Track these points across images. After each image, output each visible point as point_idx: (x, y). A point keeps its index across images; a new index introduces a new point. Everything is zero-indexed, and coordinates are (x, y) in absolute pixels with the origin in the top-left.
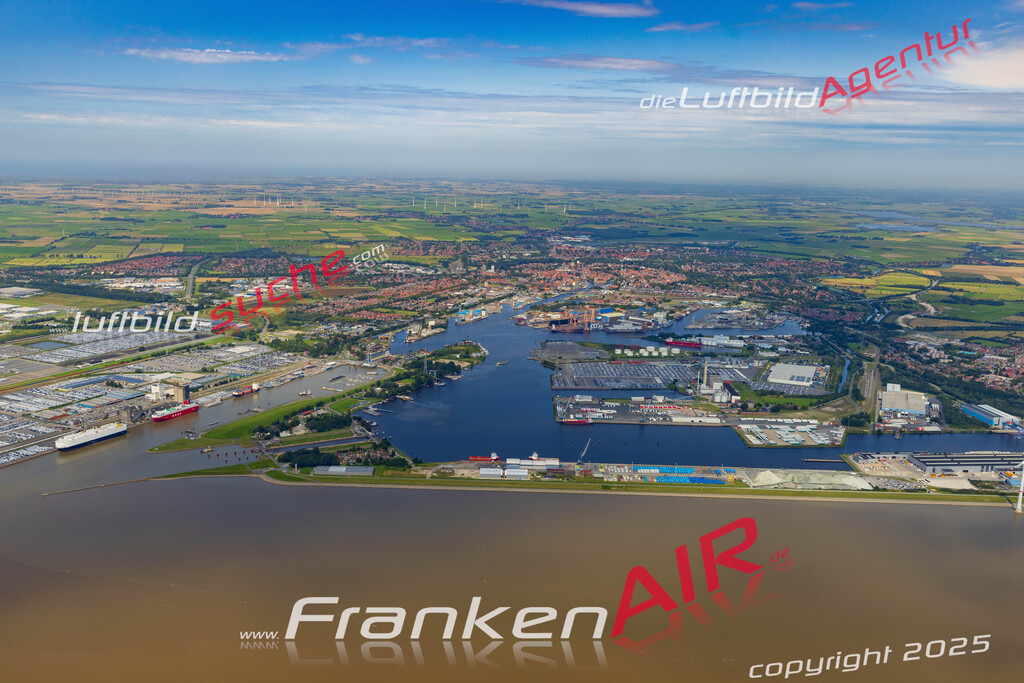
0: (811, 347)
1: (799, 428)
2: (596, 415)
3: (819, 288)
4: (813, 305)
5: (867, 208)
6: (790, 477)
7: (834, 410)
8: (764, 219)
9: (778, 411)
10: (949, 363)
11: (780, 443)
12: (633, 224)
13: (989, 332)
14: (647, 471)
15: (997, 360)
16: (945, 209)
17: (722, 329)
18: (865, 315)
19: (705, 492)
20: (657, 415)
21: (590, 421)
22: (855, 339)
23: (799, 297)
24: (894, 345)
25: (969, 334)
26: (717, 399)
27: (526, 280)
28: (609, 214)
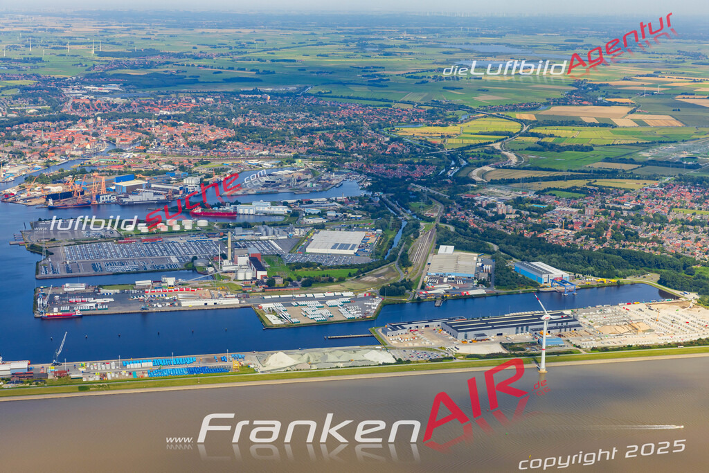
0: (366, 209)
1: (330, 302)
2: (87, 306)
3: (393, 140)
4: (380, 161)
5: (472, 40)
6: (306, 356)
7: (375, 279)
8: (347, 57)
9: (310, 285)
10: (516, 218)
11: (304, 321)
12: (181, 68)
13: (569, 182)
14: (138, 365)
15: (567, 212)
16: (561, 40)
17: (267, 193)
18: (437, 169)
19: (201, 383)
20: (164, 300)
21: (78, 313)
22: (418, 196)
23: (369, 151)
24: (460, 201)
25: (545, 185)
26: (241, 276)
27: (24, 144)
28: (152, 55)
